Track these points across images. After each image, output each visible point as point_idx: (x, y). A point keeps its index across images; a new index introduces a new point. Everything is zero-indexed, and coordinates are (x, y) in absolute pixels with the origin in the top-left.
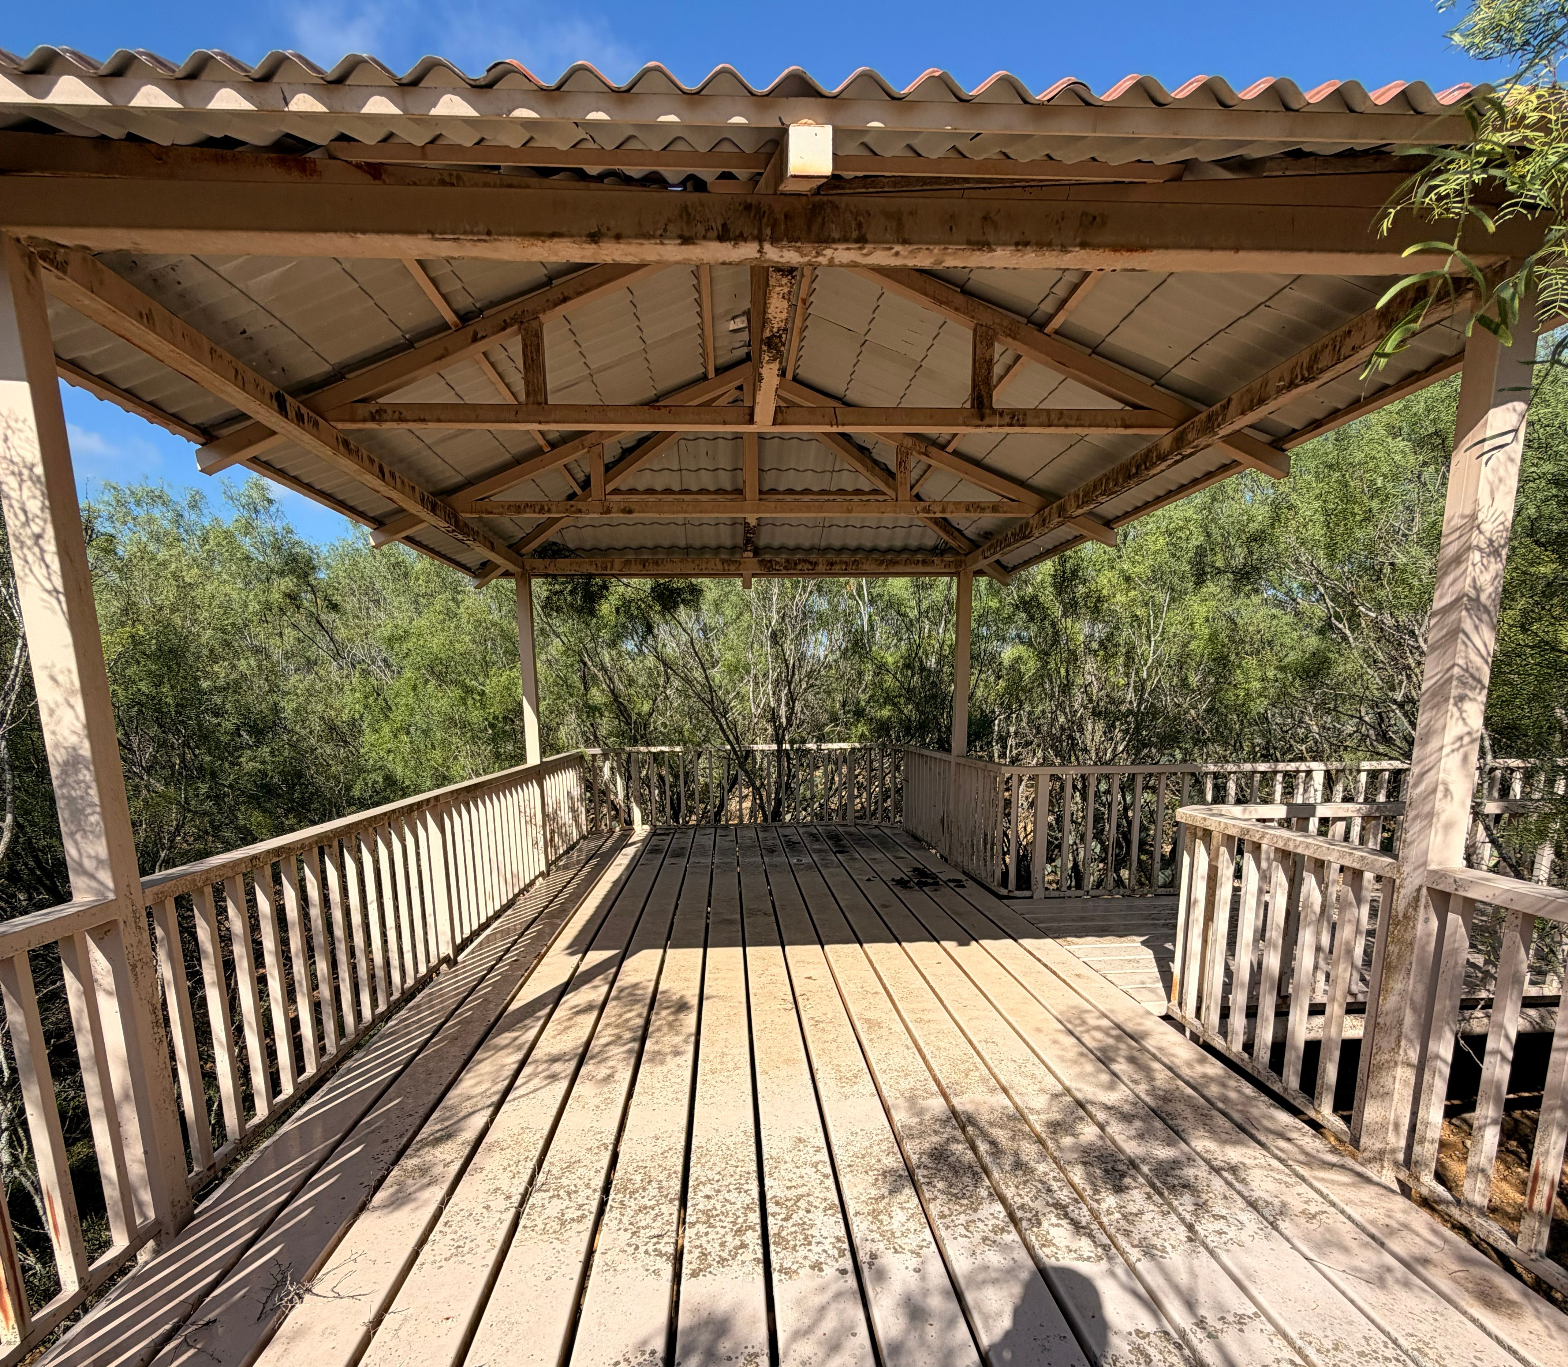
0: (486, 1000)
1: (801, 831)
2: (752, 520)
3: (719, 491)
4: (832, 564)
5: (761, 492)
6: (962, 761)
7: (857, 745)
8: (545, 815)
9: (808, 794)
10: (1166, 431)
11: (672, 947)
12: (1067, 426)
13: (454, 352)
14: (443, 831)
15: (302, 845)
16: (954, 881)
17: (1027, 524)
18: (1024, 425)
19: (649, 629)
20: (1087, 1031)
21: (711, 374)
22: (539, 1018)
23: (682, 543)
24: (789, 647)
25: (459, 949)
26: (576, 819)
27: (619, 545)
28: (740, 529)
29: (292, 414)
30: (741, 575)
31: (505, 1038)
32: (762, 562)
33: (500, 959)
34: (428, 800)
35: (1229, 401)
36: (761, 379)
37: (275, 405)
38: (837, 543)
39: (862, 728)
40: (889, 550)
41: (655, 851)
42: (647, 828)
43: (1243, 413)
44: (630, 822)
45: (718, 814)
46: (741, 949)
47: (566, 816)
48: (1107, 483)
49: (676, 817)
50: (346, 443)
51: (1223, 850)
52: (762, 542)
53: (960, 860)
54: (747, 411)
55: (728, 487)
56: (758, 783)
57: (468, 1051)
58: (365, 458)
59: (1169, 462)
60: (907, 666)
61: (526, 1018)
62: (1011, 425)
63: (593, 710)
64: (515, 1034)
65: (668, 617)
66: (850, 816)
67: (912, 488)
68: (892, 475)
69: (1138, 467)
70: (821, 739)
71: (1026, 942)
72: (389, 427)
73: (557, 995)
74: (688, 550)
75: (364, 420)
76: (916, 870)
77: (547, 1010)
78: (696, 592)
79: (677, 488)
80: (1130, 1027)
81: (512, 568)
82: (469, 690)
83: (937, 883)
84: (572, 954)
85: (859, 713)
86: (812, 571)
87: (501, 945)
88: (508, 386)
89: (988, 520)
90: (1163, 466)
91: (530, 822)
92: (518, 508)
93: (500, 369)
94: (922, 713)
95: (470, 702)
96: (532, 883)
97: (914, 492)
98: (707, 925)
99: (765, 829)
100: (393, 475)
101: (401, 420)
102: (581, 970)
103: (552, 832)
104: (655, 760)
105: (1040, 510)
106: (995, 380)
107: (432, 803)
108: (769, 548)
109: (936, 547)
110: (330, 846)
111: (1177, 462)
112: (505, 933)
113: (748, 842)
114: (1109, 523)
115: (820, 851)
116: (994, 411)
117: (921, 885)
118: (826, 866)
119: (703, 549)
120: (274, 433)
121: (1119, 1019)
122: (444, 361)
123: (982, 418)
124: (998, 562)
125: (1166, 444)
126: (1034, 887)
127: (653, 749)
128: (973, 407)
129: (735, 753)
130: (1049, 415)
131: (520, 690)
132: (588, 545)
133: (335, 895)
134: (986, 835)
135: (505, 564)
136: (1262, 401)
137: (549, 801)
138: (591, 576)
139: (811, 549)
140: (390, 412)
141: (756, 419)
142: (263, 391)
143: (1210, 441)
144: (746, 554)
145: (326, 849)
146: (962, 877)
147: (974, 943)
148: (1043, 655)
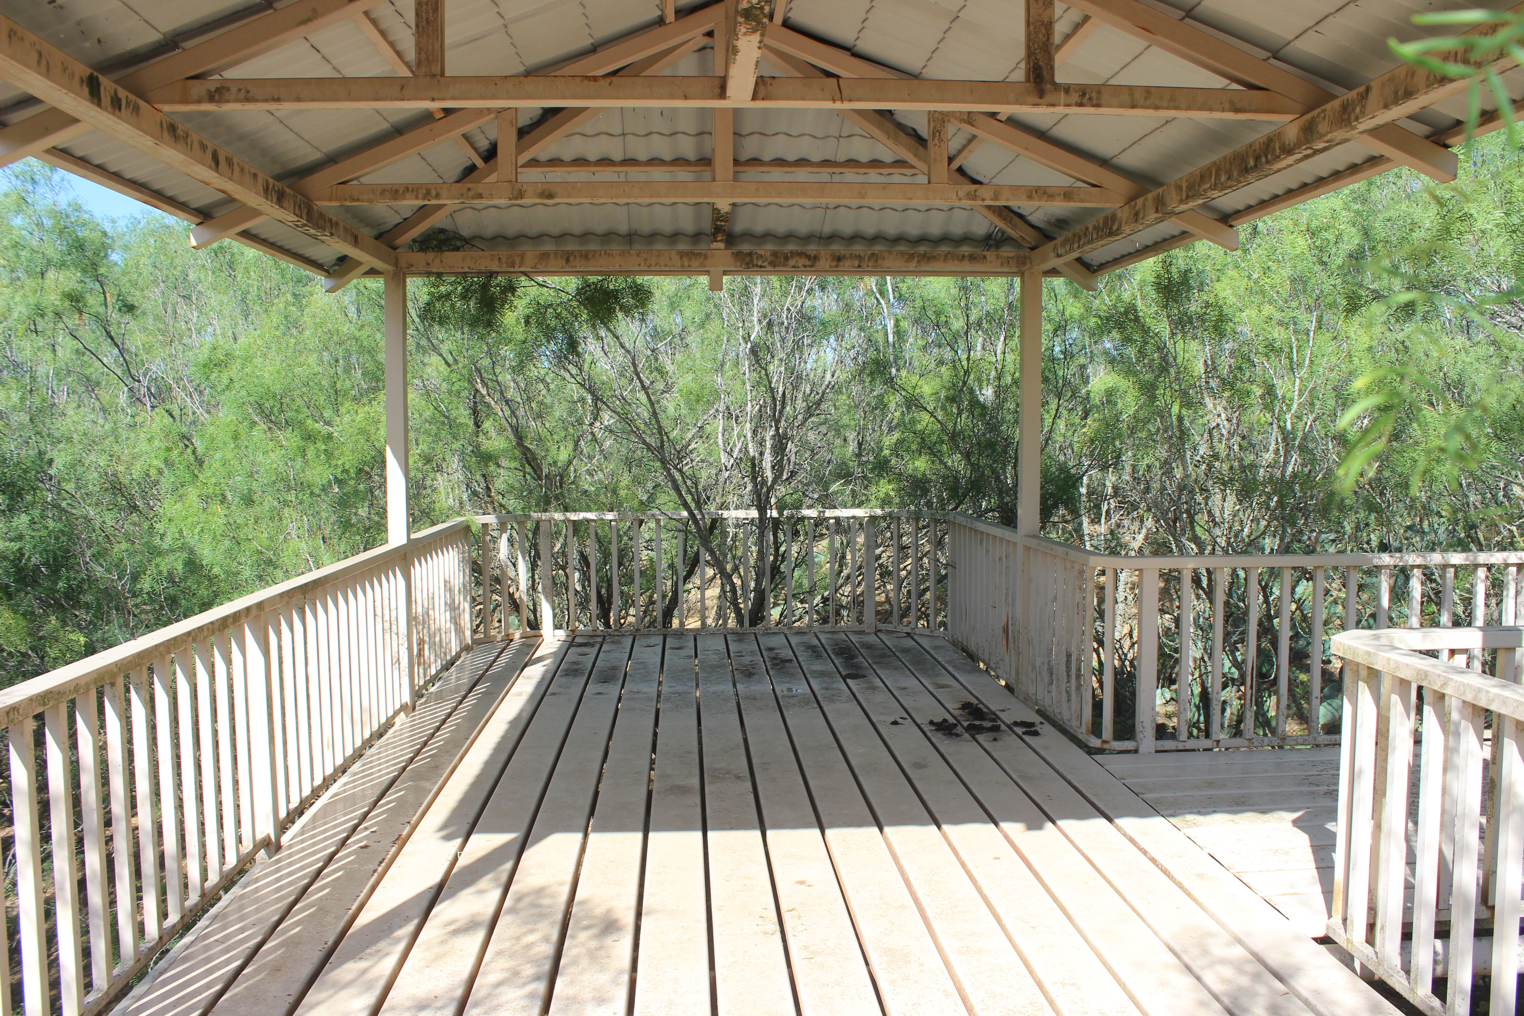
0: (322, 908)
1: (794, 640)
2: (724, 205)
3: (679, 161)
4: (839, 259)
5: (736, 162)
6: (1033, 543)
7: (879, 512)
8: (411, 619)
9: (806, 583)
10: (1291, 117)
11: (597, 830)
12: (1157, 108)
13: (323, 14)
14: (266, 653)
15: (77, 686)
16: (1023, 724)
17: (1114, 217)
18: (1098, 106)
19: (573, 345)
20: (1211, 965)
21: (670, 17)
22: (398, 940)
23: (623, 228)
24: (776, 368)
25: (282, 827)
26: (455, 621)
27: (533, 231)
28: (707, 213)
29: (106, 100)
30: (708, 273)
31: (348, 970)
32: (738, 256)
33: (344, 843)
34: (248, 609)
35: (1368, 90)
36: (735, 51)
37: (86, 90)
38: (848, 229)
39: (885, 487)
40: (922, 240)
41: (573, 671)
42: (561, 634)
43: (1386, 106)
44: (535, 625)
45: (668, 614)
46: (699, 835)
47: (441, 618)
48: (1218, 175)
49: (604, 615)
50: (173, 128)
51: (1395, 699)
52: (739, 226)
53: (1031, 690)
54: (717, 83)
55: (691, 155)
56: (729, 567)
57: (295, 989)
58: (196, 145)
59: (1298, 156)
60: (951, 400)
61: (378, 939)
62: (1081, 105)
63: (486, 458)
64: (362, 965)
65: (603, 333)
66: (869, 616)
67: (951, 160)
68: (922, 141)
69: (1257, 159)
70: (826, 501)
71: (1127, 823)
72: (231, 109)
73: (425, 904)
74: (631, 237)
75: (199, 101)
76: (966, 706)
77: (411, 927)
78: (642, 296)
79: (618, 156)
80: (1273, 958)
81: (378, 264)
82: (309, 437)
83: (996, 729)
84: (448, 838)
85: (882, 467)
86: (812, 263)
87: (345, 820)
88: (392, 44)
89: (1059, 208)
90: (1290, 160)
91: (390, 629)
92: (396, 192)
93: (383, 26)
94: (975, 467)
95: (311, 453)
96: (389, 724)
97: (955, 165)
98: (650, 793)
99: (740, 636)
100: (229, 162)
101: (249, 99)
102: (462, 862)
103: (421, 642)
104: (576, 532)
105: (1131, 199)
106: (1057, 39)
107: (254, 612)
108: (748, 236)
109: (989, 237)
110: (113, 684)
111: (1307, 157)
112: (349, 801)
113: (713, 659)
114: (1227, 219)
115: (822, 674)
116: (1056, 86)
117: (974, 730)
118: (831, 700)
119: (653, 237)
120: (76, 121)
121: (1258, 946)
122: (311, 25)
123: (1041, 94)
124: (1079, 260)
125: (1292, 133)
126: (1139, 736)
127: (573, 516)
128: (1028, 80)
129: (696, 522)
130: (1132, 95)
131: (382, 432)
132: (489, 232)
133: (116, 755)
134: (1069, 656)
135: (368, 260)
136: (1409, 95)
137: (418, 596)
138: (492, 275)
139: (809, 238)
140: (234, 90)
141: (729, 93)
142: (73, 75)
143: (1347, 135)
144: (715, 245)
145: (107, 689)
146: (1036, 719)
147: (1049, 825)
148: (1149, 390)
